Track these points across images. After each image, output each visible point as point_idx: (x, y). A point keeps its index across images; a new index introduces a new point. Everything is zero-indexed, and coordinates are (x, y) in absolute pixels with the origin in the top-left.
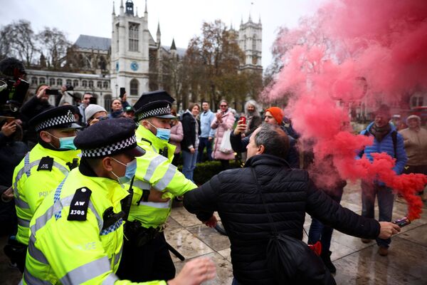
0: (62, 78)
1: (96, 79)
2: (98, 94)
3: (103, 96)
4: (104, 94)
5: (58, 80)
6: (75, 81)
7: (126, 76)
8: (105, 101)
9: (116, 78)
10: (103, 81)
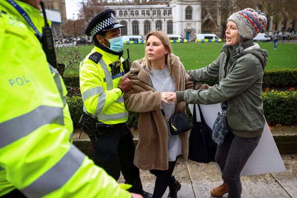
0: (139, 10)
1: (163, 8)
2: (162, 20)
3: (166, 22)
4: (167, 20)
5: (136, 11)
6: (148, 11)
7: (182, 4)
8: (168, 25)
9: (175, 6)
10: (168, 10)
